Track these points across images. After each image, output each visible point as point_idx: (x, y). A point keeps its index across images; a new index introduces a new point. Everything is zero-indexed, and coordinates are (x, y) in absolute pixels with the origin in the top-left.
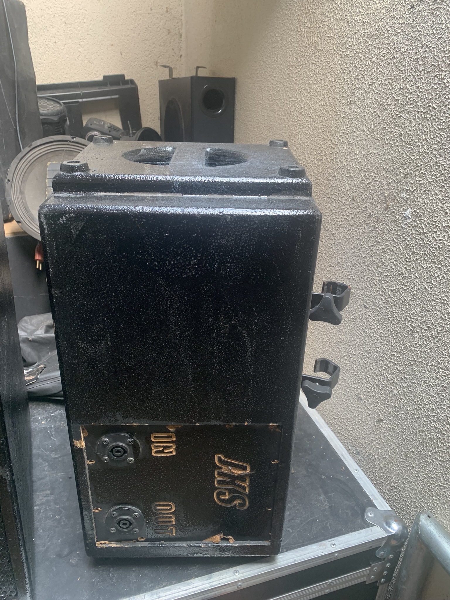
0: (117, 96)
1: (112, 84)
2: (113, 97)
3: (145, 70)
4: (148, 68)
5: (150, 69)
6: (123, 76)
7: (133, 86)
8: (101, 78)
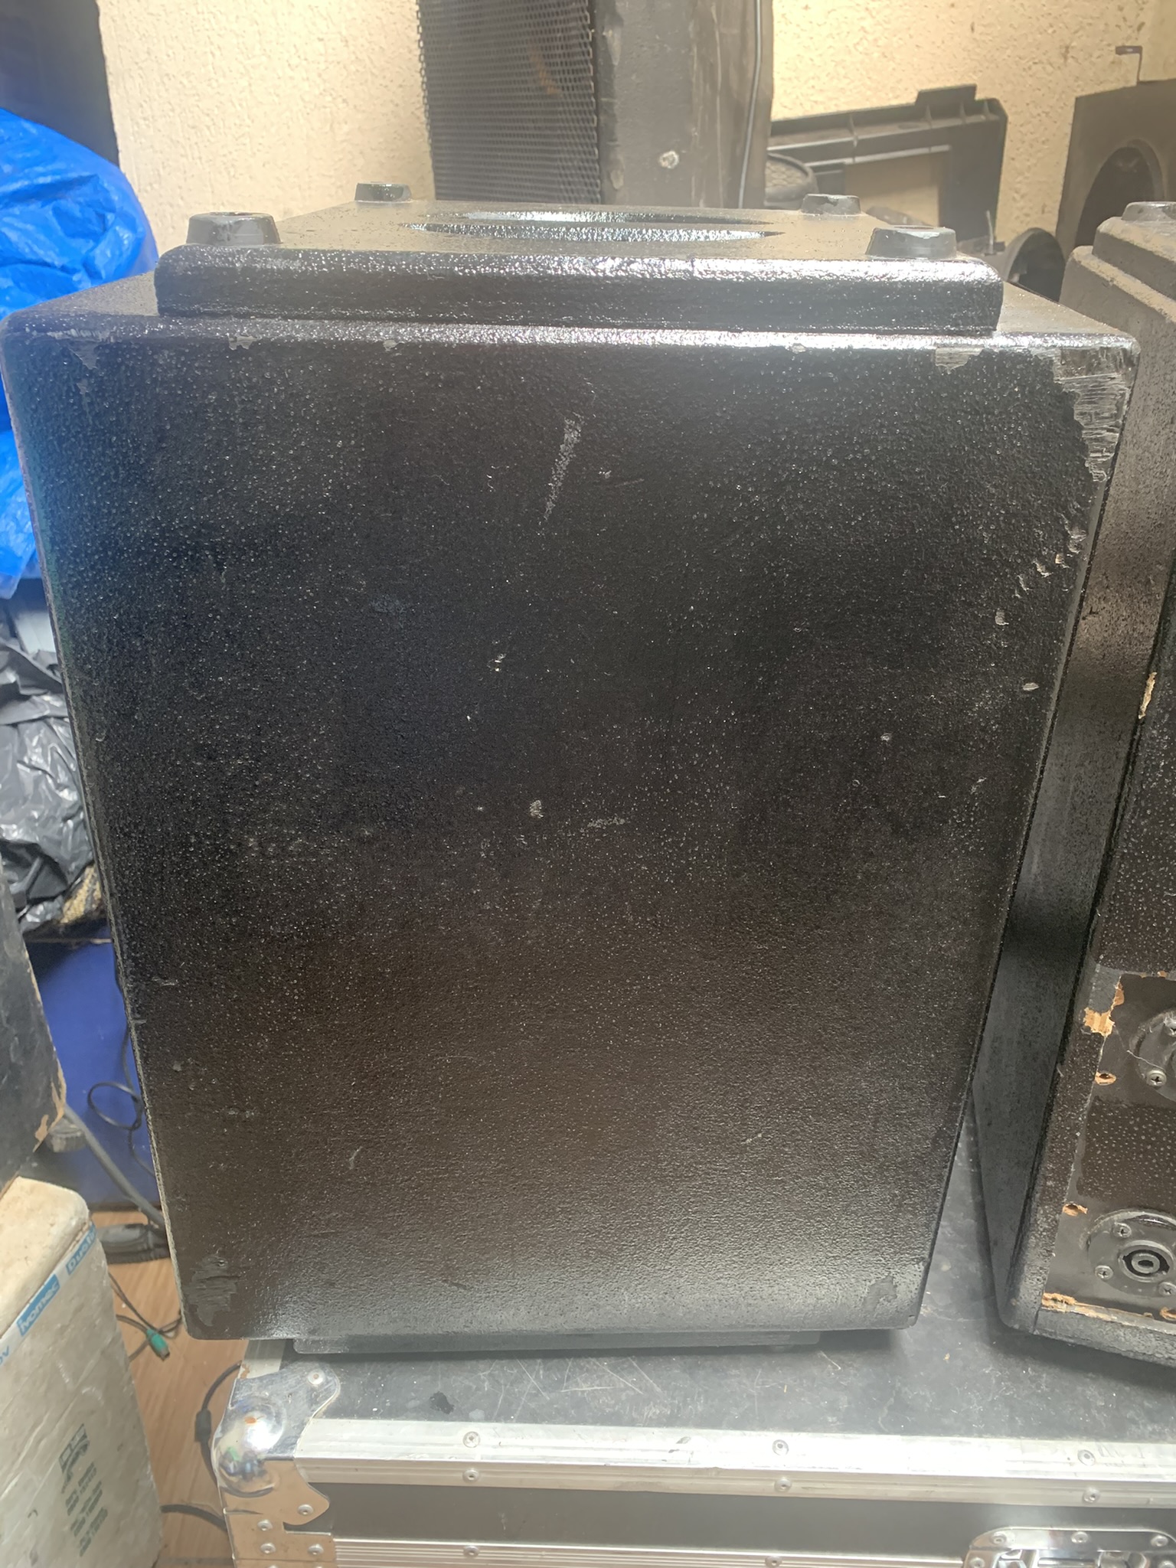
0: (945, 148)
1: (938, 114)
2: (935, 149)
3: (1031, 73)
4: (1039, 67)
5: (1044, 68)
6: (972, 89)
7: (993, 117)
8: (909, 98)
